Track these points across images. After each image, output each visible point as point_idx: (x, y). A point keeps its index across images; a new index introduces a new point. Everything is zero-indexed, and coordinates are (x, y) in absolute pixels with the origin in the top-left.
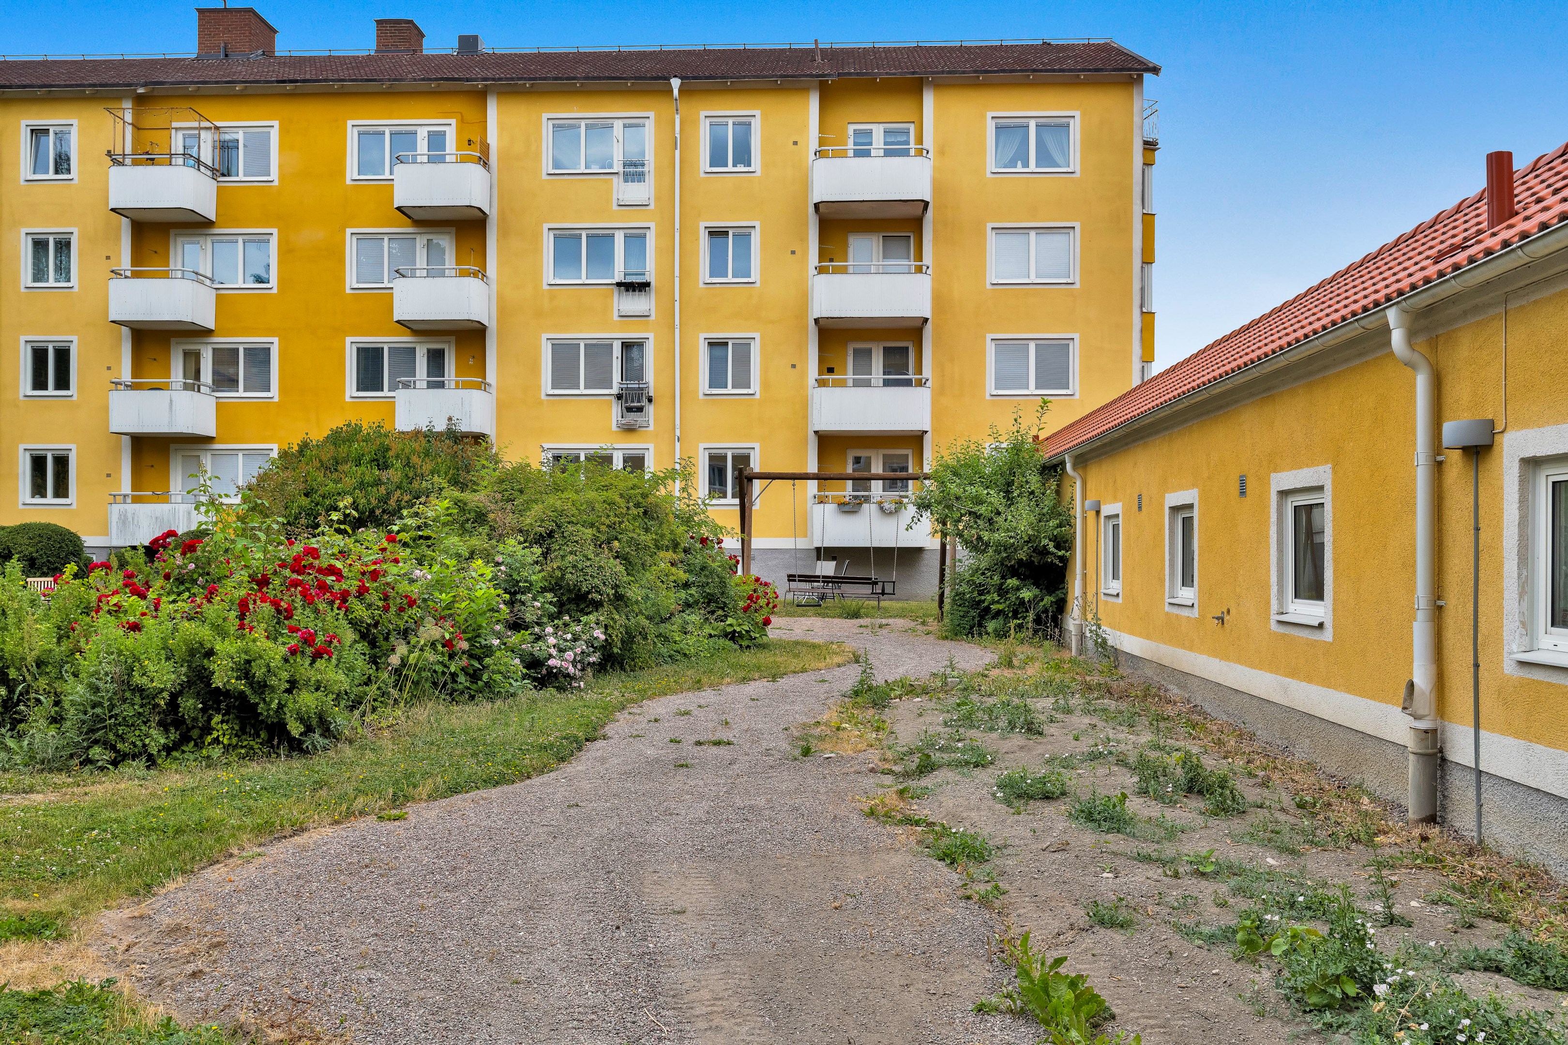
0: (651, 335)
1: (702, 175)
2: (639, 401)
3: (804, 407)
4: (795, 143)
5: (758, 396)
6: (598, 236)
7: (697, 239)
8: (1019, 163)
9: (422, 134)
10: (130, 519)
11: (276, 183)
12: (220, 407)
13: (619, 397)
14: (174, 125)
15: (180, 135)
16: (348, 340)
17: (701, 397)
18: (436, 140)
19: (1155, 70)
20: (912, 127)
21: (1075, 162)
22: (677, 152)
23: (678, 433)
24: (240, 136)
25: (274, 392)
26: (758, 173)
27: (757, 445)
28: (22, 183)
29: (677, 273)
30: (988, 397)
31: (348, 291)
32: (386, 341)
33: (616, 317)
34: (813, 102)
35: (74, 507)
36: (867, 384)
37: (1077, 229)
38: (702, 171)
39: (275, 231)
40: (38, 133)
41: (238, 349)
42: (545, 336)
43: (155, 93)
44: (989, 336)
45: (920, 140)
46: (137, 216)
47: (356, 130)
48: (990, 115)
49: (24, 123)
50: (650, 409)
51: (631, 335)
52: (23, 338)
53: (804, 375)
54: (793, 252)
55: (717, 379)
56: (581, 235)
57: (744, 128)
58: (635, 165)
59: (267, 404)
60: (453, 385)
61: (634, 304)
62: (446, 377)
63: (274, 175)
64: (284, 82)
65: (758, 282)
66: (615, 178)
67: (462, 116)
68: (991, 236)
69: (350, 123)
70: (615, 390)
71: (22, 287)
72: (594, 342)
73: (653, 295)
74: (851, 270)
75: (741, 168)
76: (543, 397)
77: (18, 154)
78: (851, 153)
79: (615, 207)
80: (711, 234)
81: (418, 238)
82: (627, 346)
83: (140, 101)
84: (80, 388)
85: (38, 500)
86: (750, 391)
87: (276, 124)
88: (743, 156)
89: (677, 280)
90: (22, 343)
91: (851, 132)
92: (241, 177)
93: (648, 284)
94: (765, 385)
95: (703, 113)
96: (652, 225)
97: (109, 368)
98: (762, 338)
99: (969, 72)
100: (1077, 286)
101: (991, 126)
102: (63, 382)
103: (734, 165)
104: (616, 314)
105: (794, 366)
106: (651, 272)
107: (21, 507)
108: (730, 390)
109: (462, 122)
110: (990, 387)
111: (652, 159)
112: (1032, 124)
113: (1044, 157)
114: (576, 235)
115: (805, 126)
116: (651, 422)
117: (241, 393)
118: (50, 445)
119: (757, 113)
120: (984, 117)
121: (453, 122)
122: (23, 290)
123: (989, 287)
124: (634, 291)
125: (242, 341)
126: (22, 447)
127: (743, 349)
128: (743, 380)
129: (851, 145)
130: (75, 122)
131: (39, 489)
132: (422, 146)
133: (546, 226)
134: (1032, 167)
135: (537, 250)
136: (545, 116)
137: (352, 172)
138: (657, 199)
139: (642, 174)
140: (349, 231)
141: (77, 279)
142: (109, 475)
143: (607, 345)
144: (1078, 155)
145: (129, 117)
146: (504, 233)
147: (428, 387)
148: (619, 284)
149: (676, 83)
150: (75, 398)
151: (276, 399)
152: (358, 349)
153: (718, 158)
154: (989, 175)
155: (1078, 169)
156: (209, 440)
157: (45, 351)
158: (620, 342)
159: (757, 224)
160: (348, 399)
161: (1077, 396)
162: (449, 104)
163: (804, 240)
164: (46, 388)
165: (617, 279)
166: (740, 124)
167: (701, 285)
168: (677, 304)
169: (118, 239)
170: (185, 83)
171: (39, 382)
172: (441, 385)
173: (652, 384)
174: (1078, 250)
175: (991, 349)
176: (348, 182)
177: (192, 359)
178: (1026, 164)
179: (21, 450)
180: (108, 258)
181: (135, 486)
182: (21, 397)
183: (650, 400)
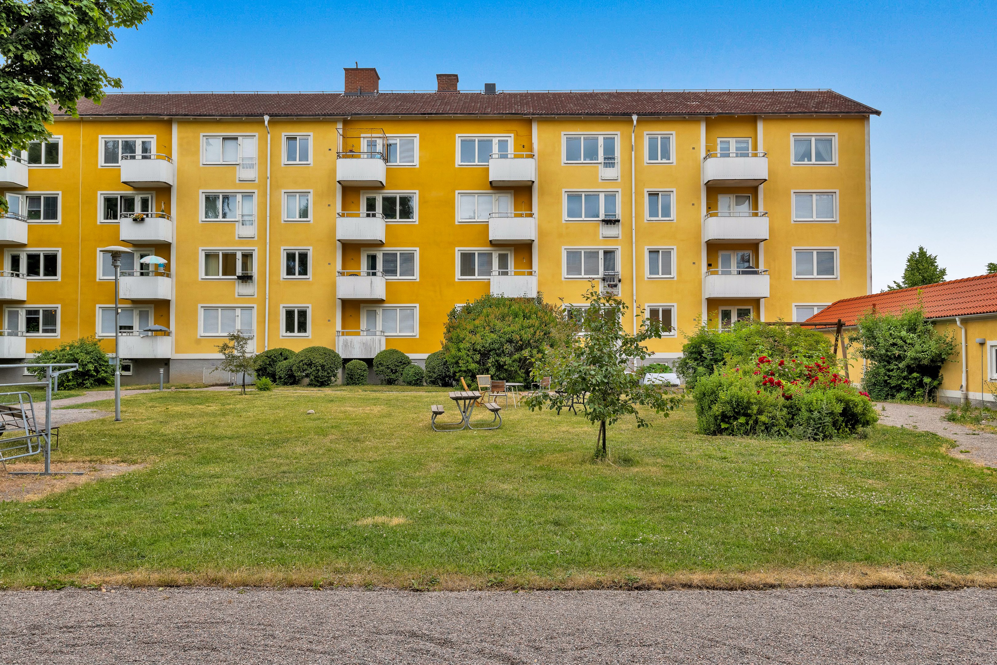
0: (619, 247)
1: (646, 164)
2: (614, 281)
3: (700, 285)
4: (694, 148)
5: (675, 279)
6: (590, 195)
7: (643, 197)
8: (806, 159)
9: (495, 141)
10: (349, 344)
11: (418, 166)
12: (388, 284)
13: (604, 279)
14: (362, 135)
15: (366, 140)
16: (457, 249)
17: (646, 279)
18: (503, 145)
19: (878, 113)
20: (750, 140)
21: (836, 159)
22: (633, 153)
23: (635, 298)
24: (398, 141)
25: (417, 276)
26: (675, 164)
27: (675, 304)
28: (282, 166)
29: (634, 215)
30: (793, 279)
31: (457, 223)
32: (476, 249)
33: (601, 238)
34: (703, 127)
35: (310, 337)
36: (729, 273)
37: (838, 193)
38: (645, 162)
39: (417, 192)
40: (292, 139)
41: (397, 254)
42: (563, 247)
43: (353, 119)
44: (793, 248)
45: (755, 148)
46: (344, 184)
47: (460, 139)
48: (792, 134)
49: (283, 134)
50: (620, 285)
51: (609, 247)
52: (283, 248)
53: (699, 268)
54: (693, 204)
55: (653, 270)
56: (581, 195)
57: (666, 140)
58: (610, 158)
59: (413, 282)
60: (513, 273)
61: (611, 231)
62: (509, 269)
63: (416, 162)
64: (425, 114)
65: (675, 220)
66: (599, 165)
67: (517, 132)
68: (793, 197)
69: (457, 135)
70: (601, 275)
71: (282, 221)
72: (589, 250)
73: (620, 226)
74: (719, 215)
75: (664, 161)
76: (563, 279)
77: (280, 151)
78: (719, 155)
79: (600, 181)
80: (649, 194)
81: (494, 195)
82: (606, 253)
83: (346, 122)
84: (314, 275)
85: (289, 334)
86: (671, 276)
87: (418, 135)
88: (666, 154)
89: (634, 219)
90: (282, 250)
91: (719, 142)
92: (398, 163)
93: (618, 221)
94: (679, 273)
95: (645, 133)
96: (620, 190)
97: (329, 264)
98: (678, 249)
99: (783, 113)
100: (838, 222)
101: (792, 140)
102: (304, 271)
103: (661, 160)
104: (601, 236)
105: (694, 263)
106: (619, 213)
107: (281, 338)
108: (660, 276)
109: (517, 135)
110: (794, 275)
111: (619, 156)
112: (813, 139)
113: (819, 157)
114: (579, 195)
115: (699, 140)
116: (620, 293)
117: (398, 277)
118: (296, 305)
119: (674, 133)
120: (789, 135)
121: (512, 135)
122: (282, 222)
123: (792, 222)
124: (611, 224)
125: (398, 249)
126: (282, 306)
127: (667, 253)
128: (667, 270)
129: (719, 151)
130: (311, 134)
131: (290, 328)
132: (495, 149)
133: (564, 190)
134: (813, 161)
135: (559, 202)
136: (563, 133)
137: (458, 161)
138: (622, 176)
139: (614, 163)
140: (457, 192)
141: (312, 217)
142: (329, 321)
143: (595, 252)
144: (837, 155)
145: (341, 131)
146: (542, 193)
147: (499, 275)
148: (603, 221)
149: (635, 117)
150: (311, 280)
151: (418, 280)
152: (461, 253)
153: (653, 155)
154: (792, 165)
155: (837, 162)
156: (381, 301)
157: (294, 255)
158: (602, 251)
159: (674, 190)
160: (456, 280)
161: (839, 279)
162: (509, 126)
163: (699, 198)
164: (294, 274)
165: (600, 219)
166: (664, 138)
167: (645, 221)
168: (634, 231)
169: (334, 196)
170: (371, 114)
171: (290, 271)
172: (506, 274)
173: (620, 273)
174: (838, 204)
175: (794, 254)
176: (457, 166)
177: (373, 260)
178: (810, 160)
179: (281, 307)
180: (329, 205)
181: (343, 327)
182: (281, 279)
183: (620, 281)
